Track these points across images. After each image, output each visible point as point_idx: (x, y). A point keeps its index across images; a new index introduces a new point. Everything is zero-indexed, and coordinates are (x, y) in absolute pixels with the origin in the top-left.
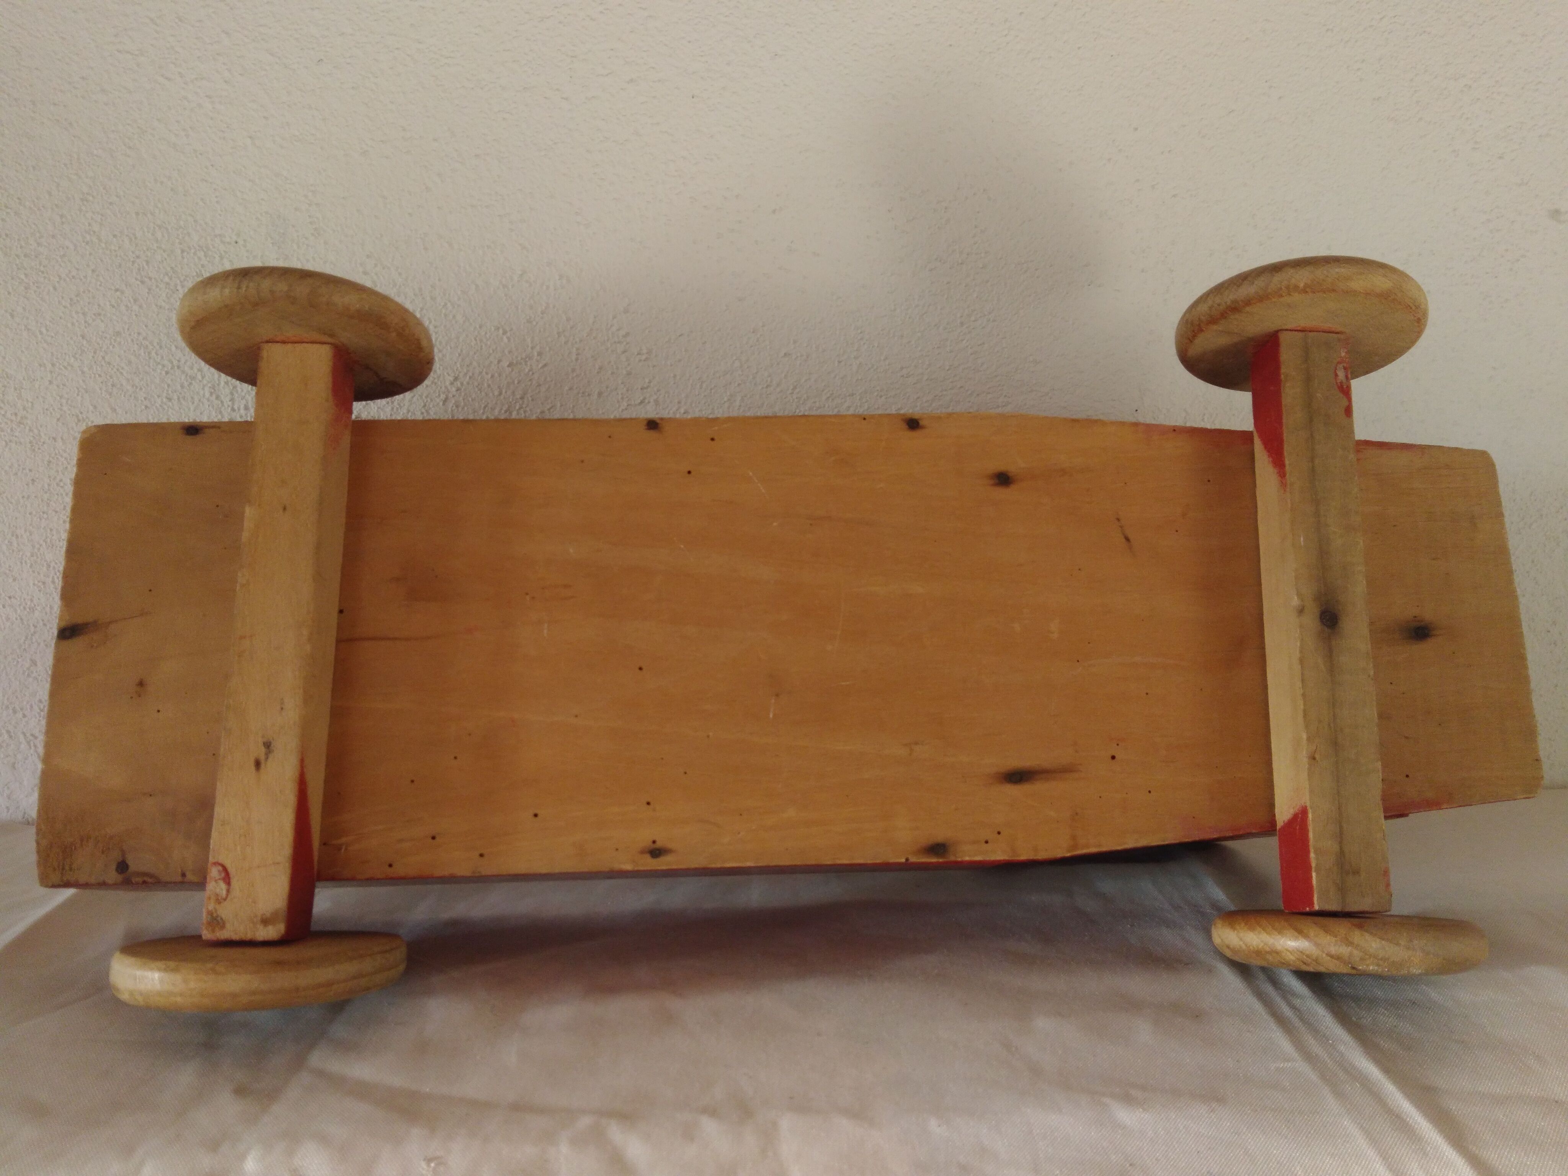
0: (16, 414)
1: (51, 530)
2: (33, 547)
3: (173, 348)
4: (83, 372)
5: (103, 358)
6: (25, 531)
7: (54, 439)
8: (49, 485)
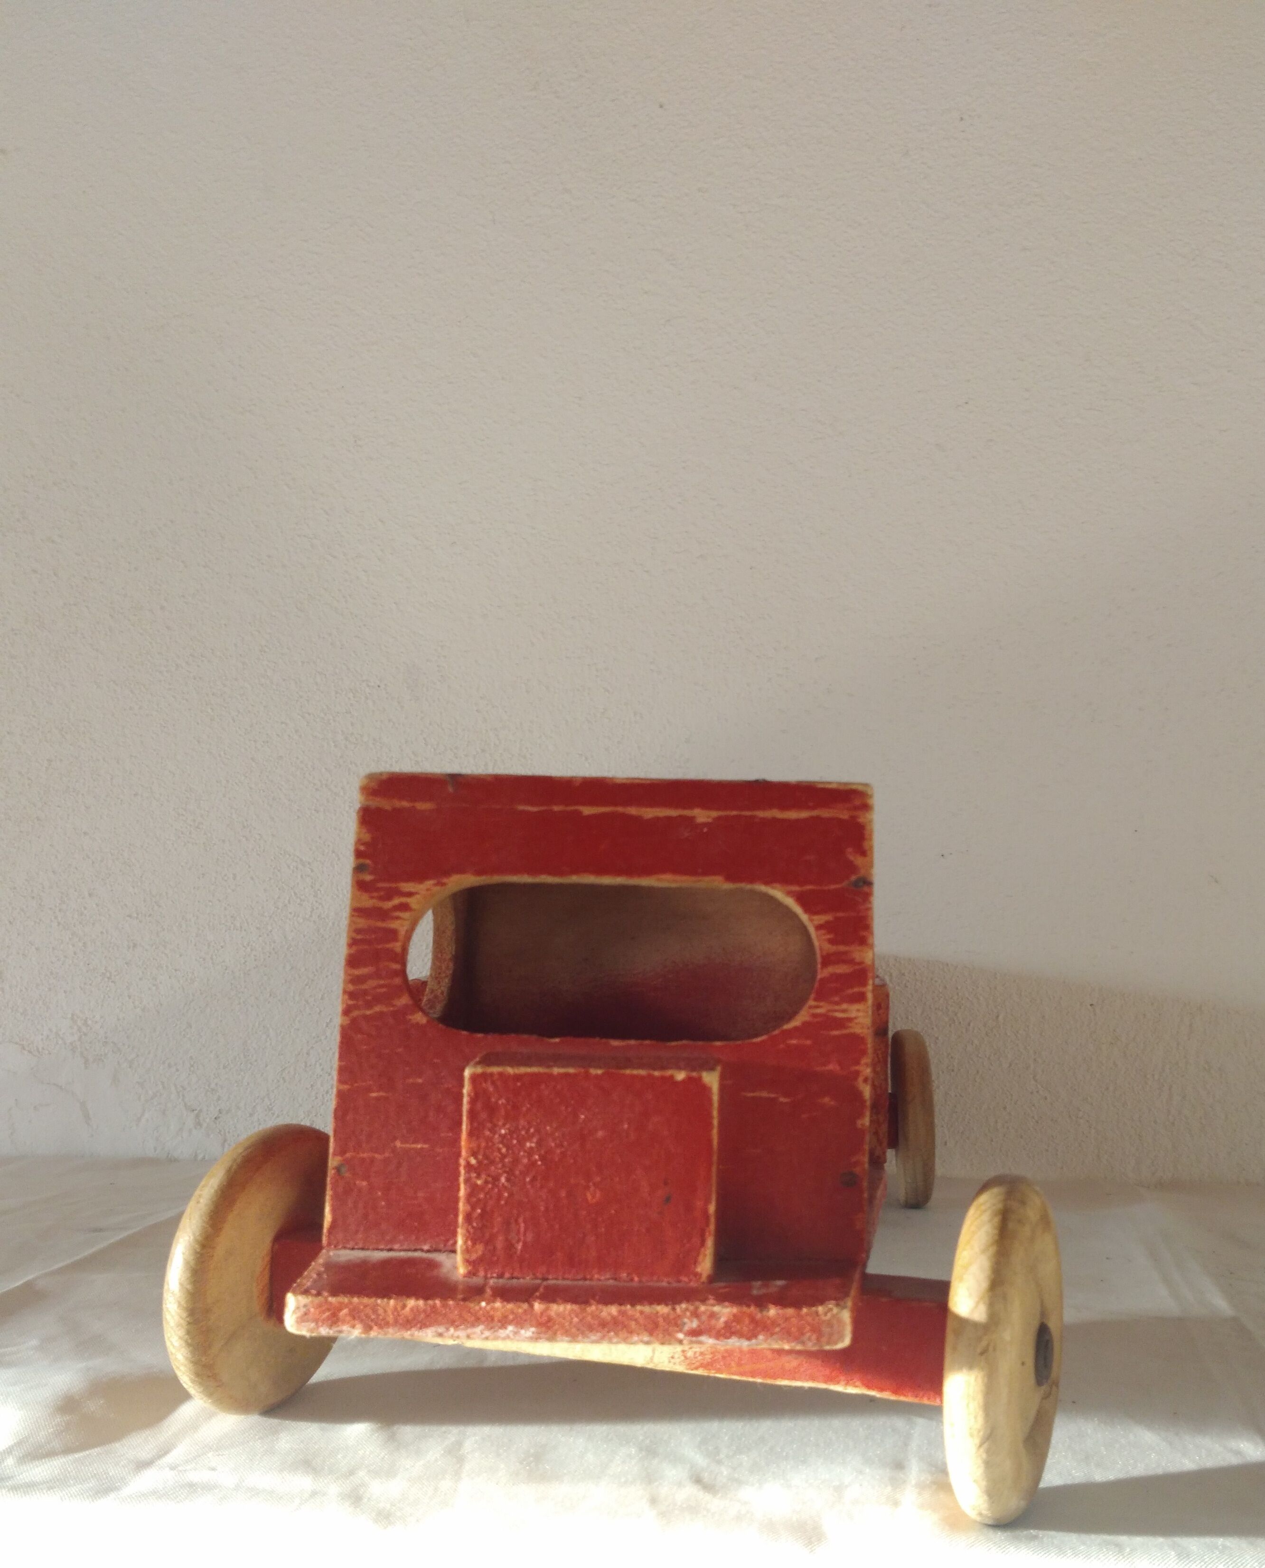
0: (194, 821)
1: (214, 915)
2: (199, 929)
3: (323, 770)
4: (251, 788)
5: (268, 777)
6: (194, 916)
7: (224, 841)
8: (216, 878)
